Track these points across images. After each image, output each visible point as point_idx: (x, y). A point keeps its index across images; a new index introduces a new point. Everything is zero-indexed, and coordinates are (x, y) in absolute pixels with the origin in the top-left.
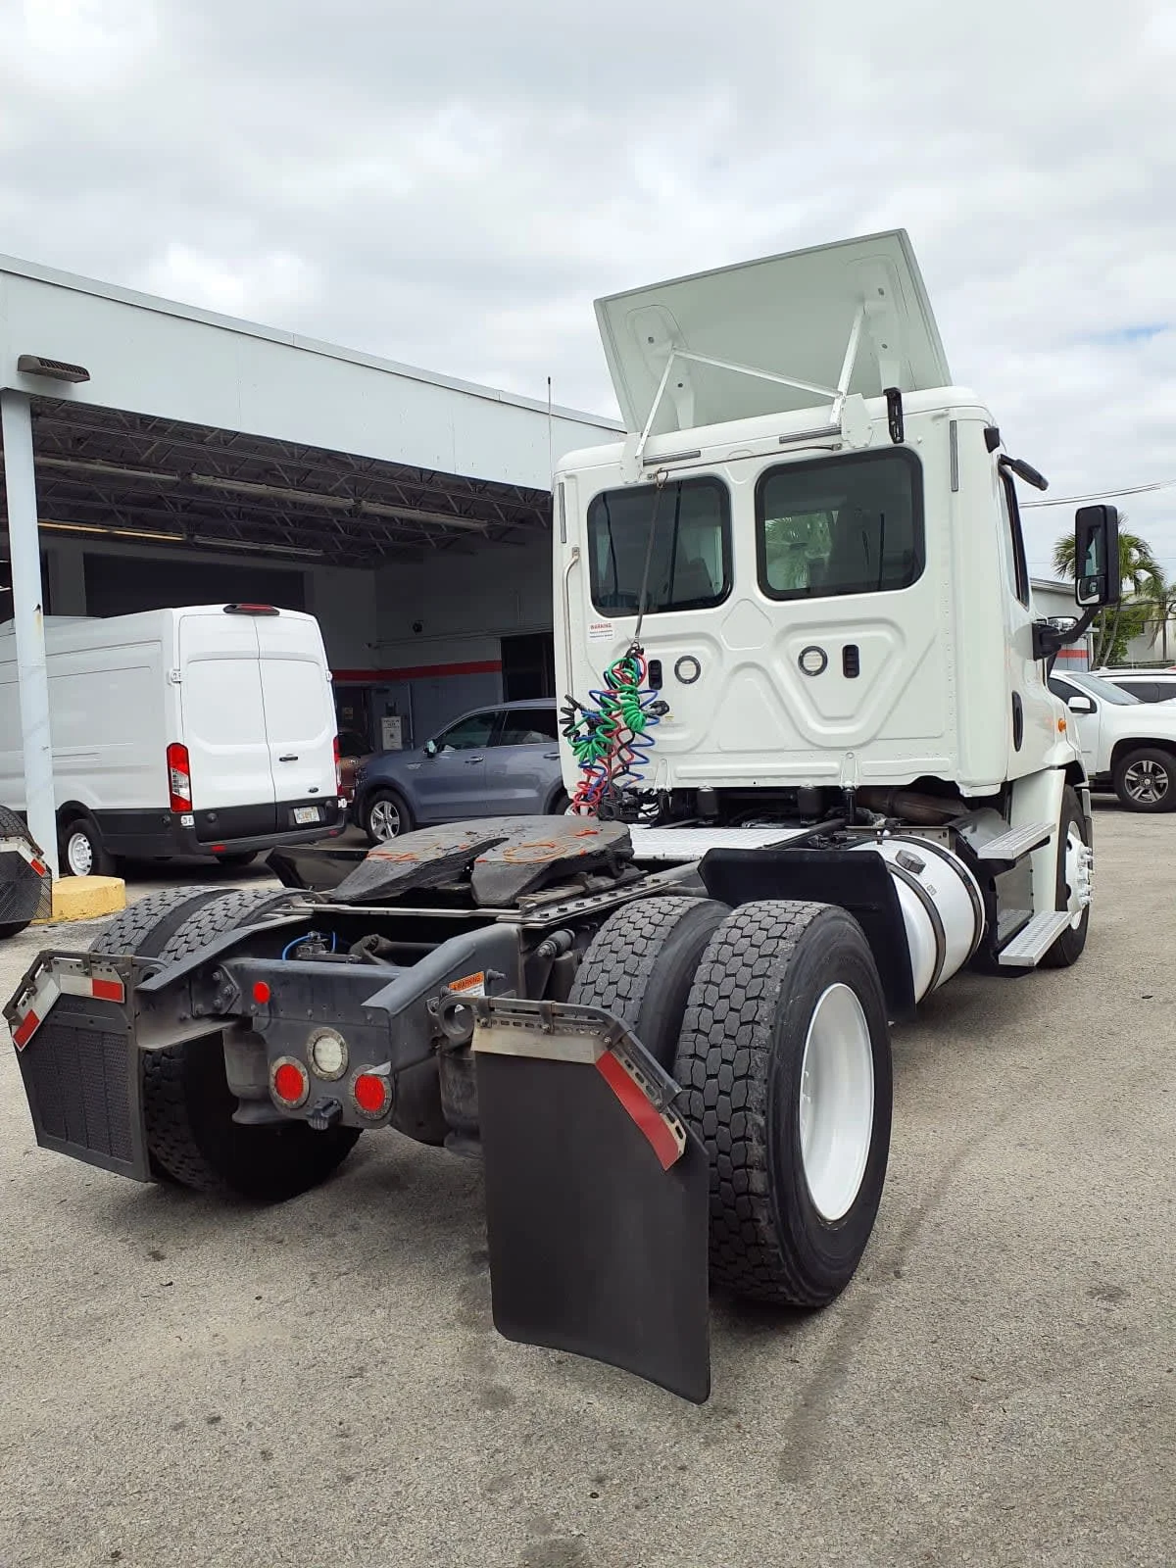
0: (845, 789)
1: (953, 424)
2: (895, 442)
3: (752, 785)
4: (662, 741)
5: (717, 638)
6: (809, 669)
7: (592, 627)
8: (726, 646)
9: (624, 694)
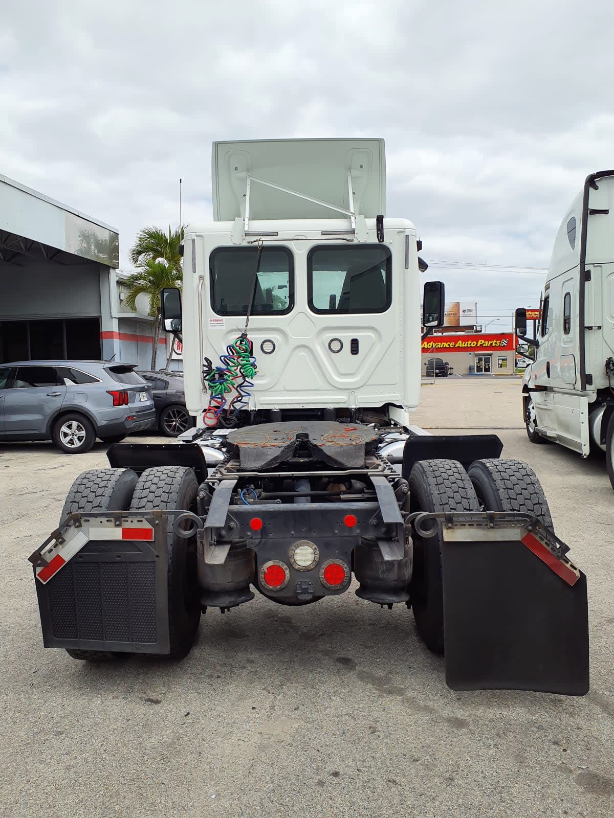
0: (351, 409)
1: (407, 237)
2: (379, 241)
3: (302, 408)
4: (257, 384)
5: (285, 331)
6: (334, 349)
7: (211, 321)
8: (290, 335)
9: (241, 358)
